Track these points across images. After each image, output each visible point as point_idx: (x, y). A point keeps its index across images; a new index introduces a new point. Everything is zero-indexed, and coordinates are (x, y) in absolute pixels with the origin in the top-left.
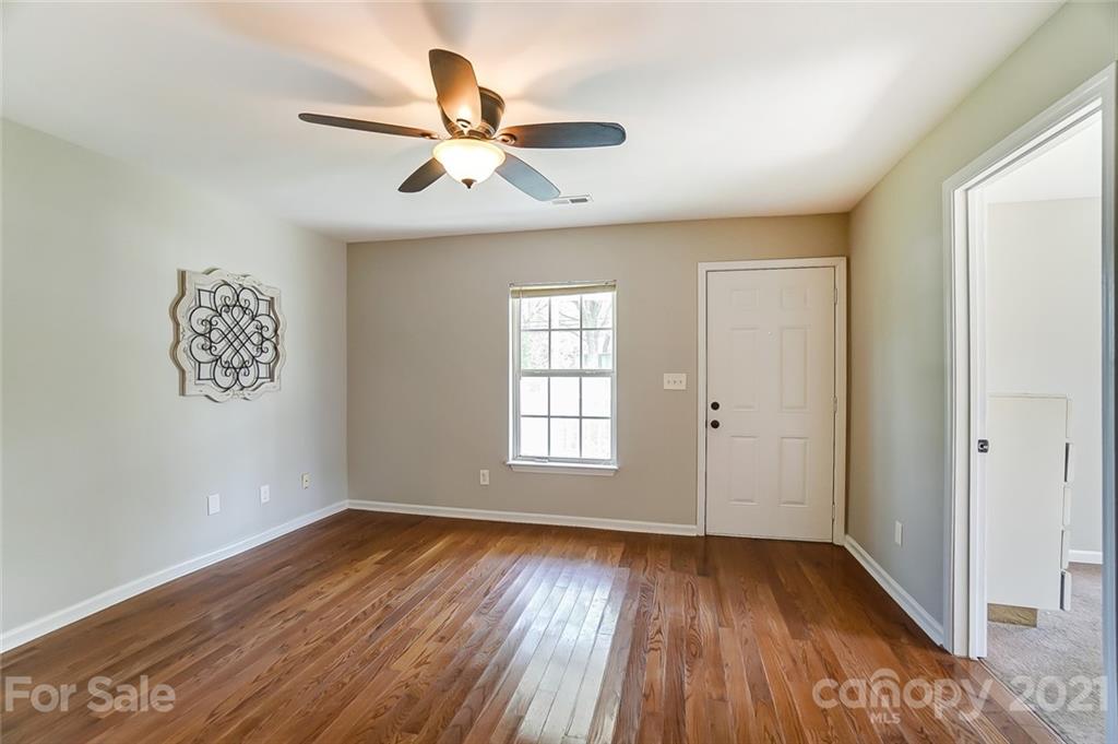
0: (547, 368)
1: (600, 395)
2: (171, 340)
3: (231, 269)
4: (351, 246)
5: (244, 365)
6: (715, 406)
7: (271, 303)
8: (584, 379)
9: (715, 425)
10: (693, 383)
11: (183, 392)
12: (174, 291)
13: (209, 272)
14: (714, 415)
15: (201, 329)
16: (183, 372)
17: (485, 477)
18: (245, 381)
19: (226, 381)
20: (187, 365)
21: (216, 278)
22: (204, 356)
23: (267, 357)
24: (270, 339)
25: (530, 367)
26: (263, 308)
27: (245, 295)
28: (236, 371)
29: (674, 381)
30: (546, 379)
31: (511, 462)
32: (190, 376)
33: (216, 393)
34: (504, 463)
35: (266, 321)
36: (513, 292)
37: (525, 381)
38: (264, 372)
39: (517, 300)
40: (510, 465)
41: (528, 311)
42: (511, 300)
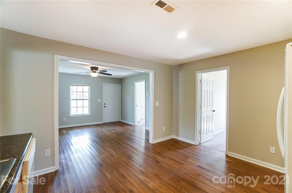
0: (76, 99)
1: (86, 103)
6: (105, 104)
8: (84, 101)
9: (105, 107)
10: (102, 100)
14: (105, 105)
17: (64, 119)
25: (73, 98)
29: (99, 101)
30: (76, 101)
37: (73, 101)
40: (70, 116)
41: (73, 88)
42: (70, 86)
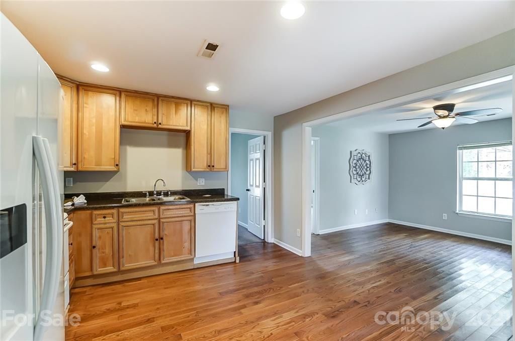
0: (477, 177)
2: (349, 169)
3: (360, 149)
4: (390, 135)
5: (363, 175)
7: (369, 157)
8: (497, 181)
11: (351, 182)
12: (349, 157)
13: (356, 150)
15: (354, 165)
16: (351, 177)
17: (445, 216)
18: (363, 179)
19: (359, 179)
20: (352, 175)
21: (357, 152)
22: (355, 173)
23: (368, 173)
24: (369, 167)
25: (467, 176)
26: (367, 159)
27: (363, 155)
28: (361, 176)
30: (476, 181)
31: (457, 212)
32: (352, 178)
33: (357, 182)
34: (454, 212)
35: (368, 162)
36: (459, 148)
37: (464, 182)
38: (367, 177)
39: (461, 151)
40: (457, 213)
42: (458, 151)
